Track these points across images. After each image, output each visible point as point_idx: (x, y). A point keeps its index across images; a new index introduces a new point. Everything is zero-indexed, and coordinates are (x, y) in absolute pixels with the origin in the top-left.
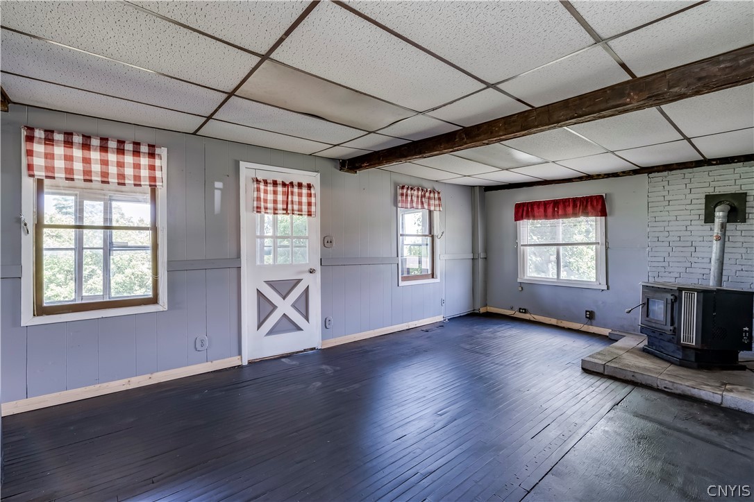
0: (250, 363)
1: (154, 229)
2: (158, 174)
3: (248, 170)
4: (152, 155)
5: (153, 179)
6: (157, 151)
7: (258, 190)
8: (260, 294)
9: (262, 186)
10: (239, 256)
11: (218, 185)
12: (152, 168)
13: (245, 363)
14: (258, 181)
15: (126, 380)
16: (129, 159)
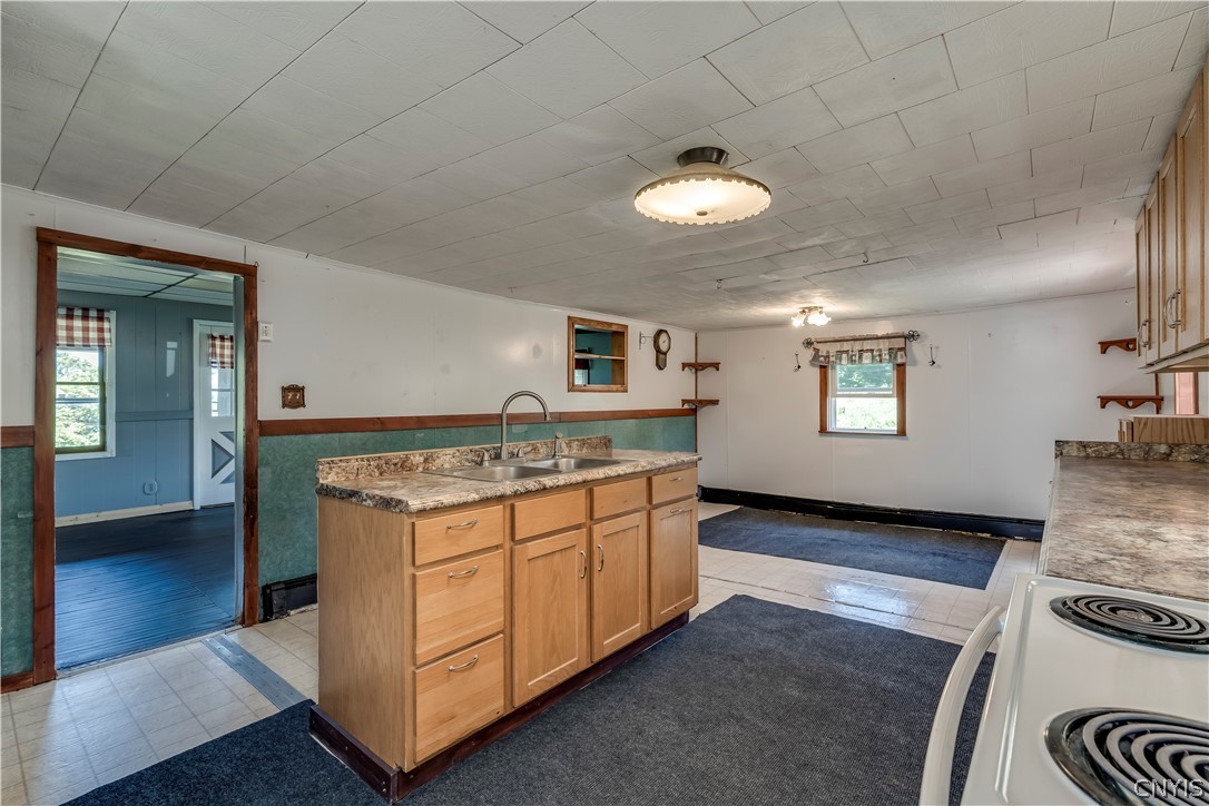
0: (202, 508)
1: (102, 384)
2: (107, 335)
3: (200, 327)
4: (100, 319)
5: (102, 340)
6: (106, 314)
7: (214, 346)
8: (214, 443)
9: (218, 343)
10: (192, 408)
11: (172, 345)
12: (101, 330)
13: (197, 507)
14: (213, 338)
15: (74, 517)
16: (78, 323)
